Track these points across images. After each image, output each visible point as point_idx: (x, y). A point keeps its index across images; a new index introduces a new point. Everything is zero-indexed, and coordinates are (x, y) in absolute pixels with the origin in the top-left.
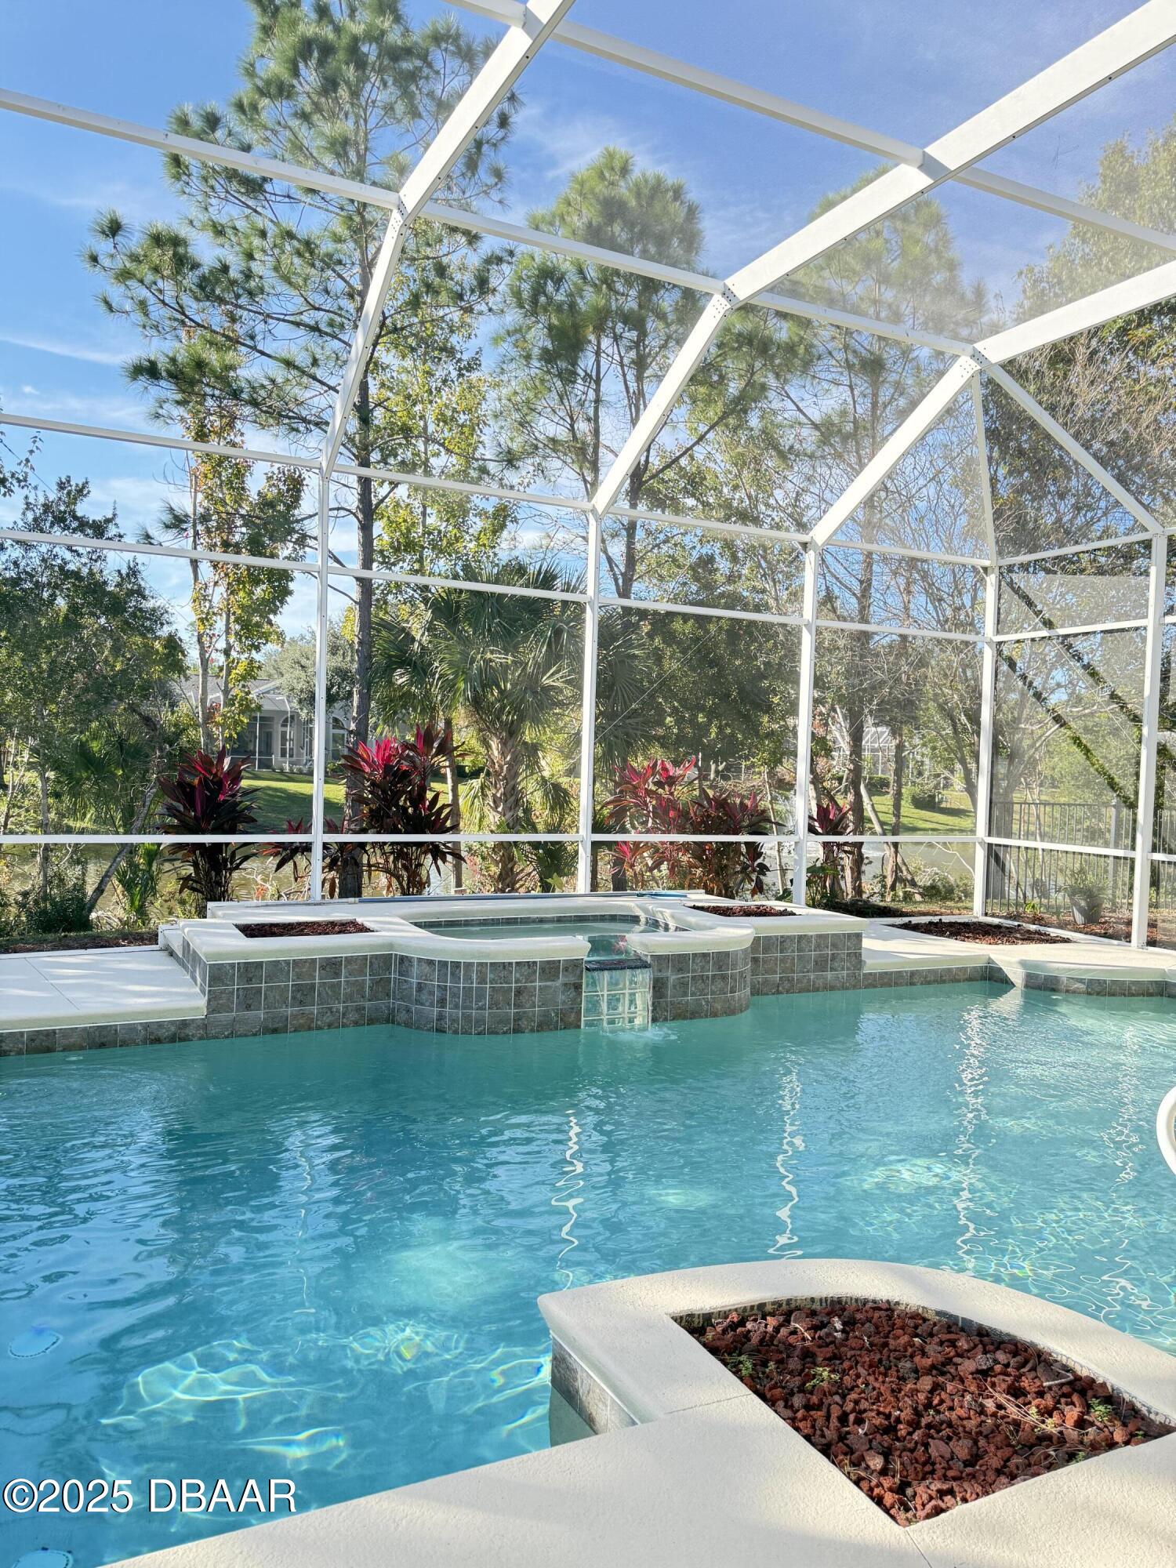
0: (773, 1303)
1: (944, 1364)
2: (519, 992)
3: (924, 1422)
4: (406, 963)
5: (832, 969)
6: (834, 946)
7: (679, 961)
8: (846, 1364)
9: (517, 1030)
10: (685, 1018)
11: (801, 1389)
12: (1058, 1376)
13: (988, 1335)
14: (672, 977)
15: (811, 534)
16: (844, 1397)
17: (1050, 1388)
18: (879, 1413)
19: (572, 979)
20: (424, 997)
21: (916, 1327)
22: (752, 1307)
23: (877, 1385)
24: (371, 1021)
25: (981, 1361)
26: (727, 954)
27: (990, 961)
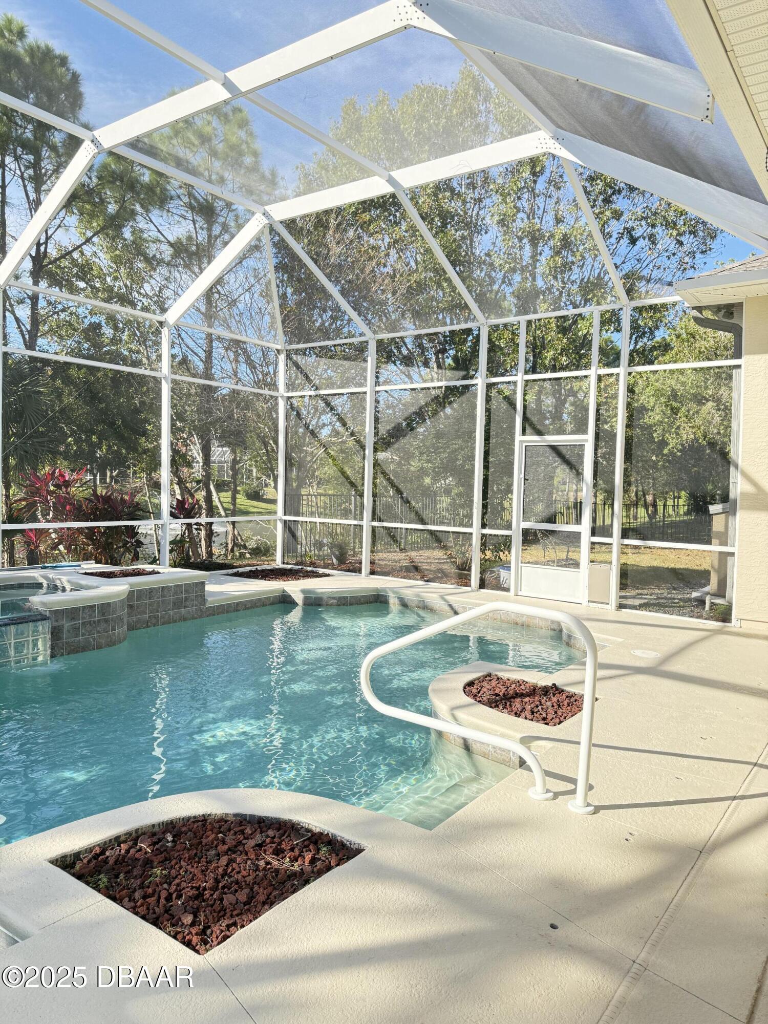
0: (126, 834)
1: (236, 846)
3: (221, 885)
5: (185, 607)
6: (186, 591)
7: (72, 613)
8: (173, 862)
10: (77, 652)
11: (142, 886)
12: (303, 836)
13: (264, 821)
14: (66, 624)
16: (170, 884)
17: (297, 844)
18: (192, 888)
21: (220, 828)
22: (110, 841)
23: (192, 870)
25: (259, 838)
26: (109, 604)
27: (284, 591)
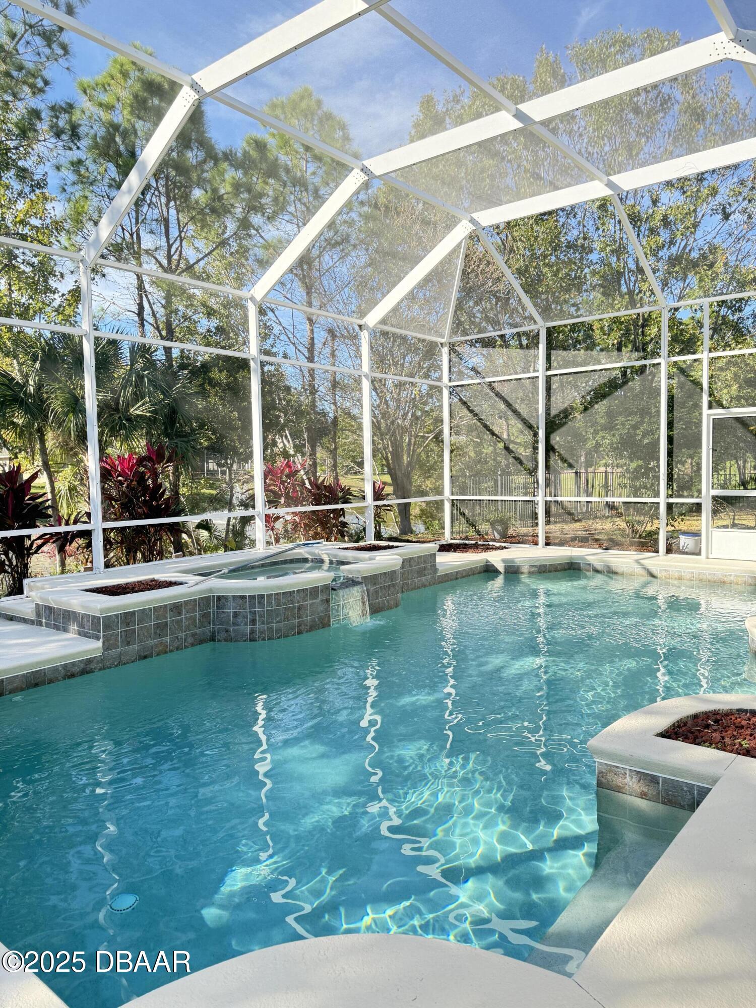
2: (299, 608)
4: (223, 600)
5: (425, 575)
6: (424, 562)
9: (299, 633)
15: (365, 320)
19: (325, 597)
20: (240, 619)
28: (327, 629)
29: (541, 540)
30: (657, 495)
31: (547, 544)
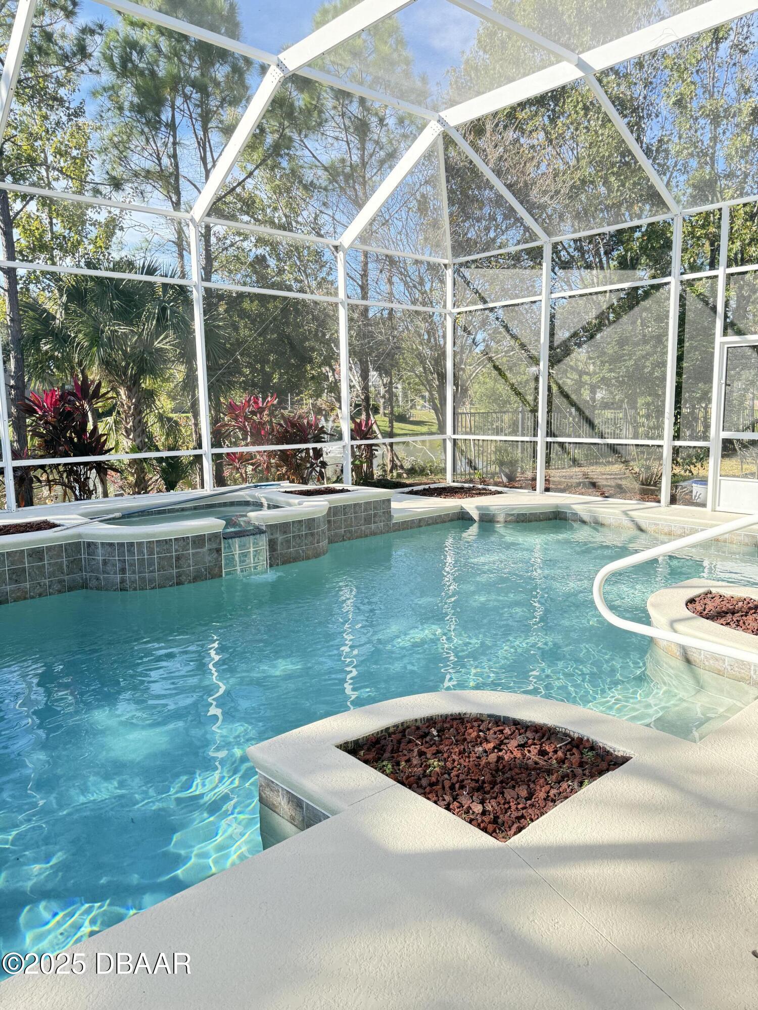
0: (394, 726)
1: (500, 745)
2: (178, 558)
3: (499, 779)
4: (93, 547)
5: (375, 522)
6: (375, 508)
7: (284, 527)
8: (445, 755)
9: (179, 583)
10: (290, 562)
11: (425, 776)
12: (562, 740)
13: (519, 724)
14: (280, 538)
15: (340, 240)
16: (449, 774)
17: (560, 747)
18: (472, 780)
19: (214, 546)
20: (109, 568)
21: (479, 726)
22: (382, 731)
23: (466, 764)
24: (70, 589)
25: (520, 740)
26: (313, 520)
27: (462, 508)
28: (216, 580)
29: (540, 484)
30: (660, 437)
31: (547, 490)
